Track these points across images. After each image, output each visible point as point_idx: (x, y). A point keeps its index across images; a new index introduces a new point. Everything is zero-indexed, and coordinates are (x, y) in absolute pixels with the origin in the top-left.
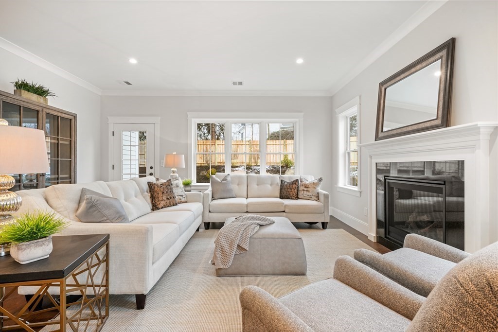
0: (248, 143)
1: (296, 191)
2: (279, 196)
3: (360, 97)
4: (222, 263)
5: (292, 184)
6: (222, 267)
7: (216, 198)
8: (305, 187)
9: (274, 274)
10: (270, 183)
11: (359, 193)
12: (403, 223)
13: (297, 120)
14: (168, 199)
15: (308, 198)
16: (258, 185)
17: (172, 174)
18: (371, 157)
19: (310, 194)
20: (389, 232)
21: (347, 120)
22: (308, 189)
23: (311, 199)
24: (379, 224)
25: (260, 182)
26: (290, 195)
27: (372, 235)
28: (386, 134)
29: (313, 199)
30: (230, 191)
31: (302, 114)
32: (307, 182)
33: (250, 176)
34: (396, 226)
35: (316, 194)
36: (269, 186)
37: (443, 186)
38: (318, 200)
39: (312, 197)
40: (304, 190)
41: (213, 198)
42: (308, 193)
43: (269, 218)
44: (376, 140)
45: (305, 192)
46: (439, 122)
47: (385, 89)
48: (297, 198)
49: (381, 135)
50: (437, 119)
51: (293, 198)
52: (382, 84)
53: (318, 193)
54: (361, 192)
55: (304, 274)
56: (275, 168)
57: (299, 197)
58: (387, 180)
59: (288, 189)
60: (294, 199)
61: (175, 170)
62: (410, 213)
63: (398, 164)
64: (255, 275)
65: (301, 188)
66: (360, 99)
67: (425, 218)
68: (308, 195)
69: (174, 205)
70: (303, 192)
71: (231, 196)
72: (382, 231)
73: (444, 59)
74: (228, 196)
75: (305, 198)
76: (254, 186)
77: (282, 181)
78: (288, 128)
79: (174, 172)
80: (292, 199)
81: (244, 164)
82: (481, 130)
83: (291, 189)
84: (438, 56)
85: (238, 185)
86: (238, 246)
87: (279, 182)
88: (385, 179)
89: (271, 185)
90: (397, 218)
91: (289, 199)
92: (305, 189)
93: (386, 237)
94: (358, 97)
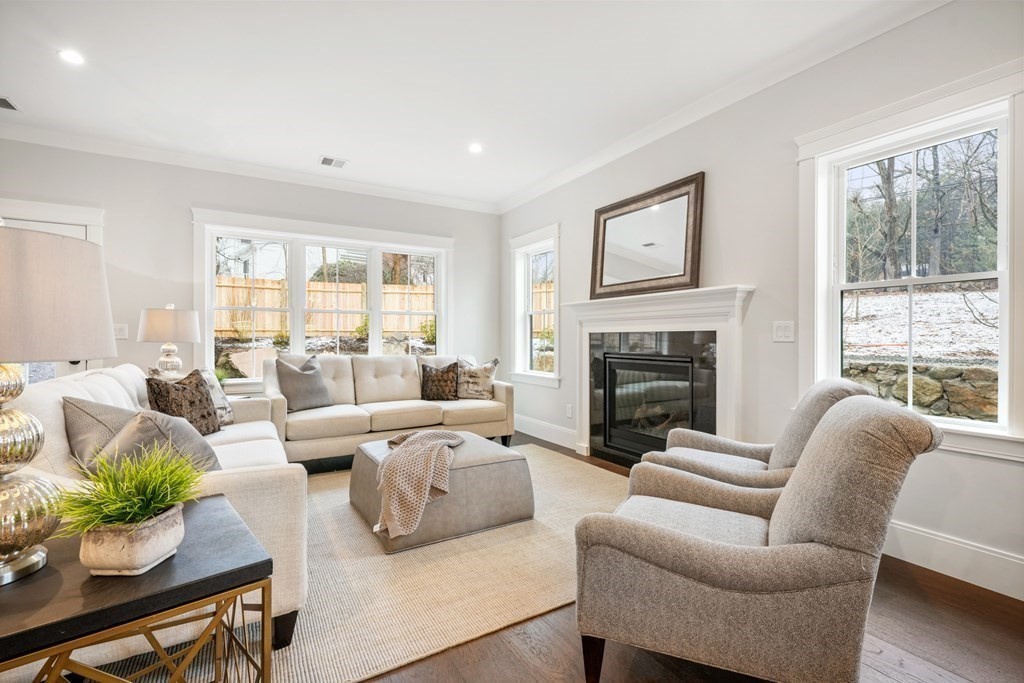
0: (276, 286)
1: (454, 384)
2: (420, 396)
3: (559, 226)
4: (402, 525)
5: (448, 372)
6: (403, 533)
7: (295, 409)
8: (471, 377)
9: (488, 527)
10: (400, 372)
11: (557, 383)
12: (628, 422)
13: (443, 251)
14: (203, 416)
15: (476, 395)
16: (376, 376)
17: (163, 359)
18: (581, 324)
19: (480, 388)
20: (610, 436)
21: (528, 259)
22: (476, 380)
23: (481, 396)
24: (595, 430)
25: (381, 370)
26: (444, 392)
27: (583, 446)
28: (608, 290)
29: (484, 397)
30: (322, 391)
31: (452, 240)
32: (473, 368)
33: (357, 359)
34: (619, 427)
35: (490, 388)
36: (398, 377)
37: (690, 365)
38: (493, 397)
39: (483, 393)
40: (468, 382)
41: (290, 411)
42: (476, 388)
43: (456, 433)
44: (591, 298)
45: (471, 385)
46: (687, 279)
47: (605, 221)
48: (456, 397)
49: (599, 290)
50: (684, 275)
51: (450, 397)
52: (600, 212)
53: (493, 386)
54: (560, 381)
55: (530, 517)
56: (346, 342)
57: (460, 395)
58: (608, 360)
59: (439, 381)
60: (452, 400)
61: (174, 347)
62: (635, 405)
63: (631, 337)
64: (458, 535)
65: (462, 379)
66: (559, 228)
67: (658, 410)
68: (477, 391)
69: (214, 431)
70: (466, 386)
71: (325, 403)
72: (600, 439)
73: (692, 195)
74: (319, 404)
75: (469, 396)
76: (369, 381)
77: (424, 368)
78: (356, 259)
79: (168, 354)
80: (448, 399)
81: (267, 334)
82: (738, 295)
83: (446, 381)
84: (684, 190)
85: (334, 378)
86: (432, 487)
87: (419, 371)
88: (605, 358)
89: (402, 376)
90: (620, 415)
91: (443, 399)
92: (471, 380)
93: (606, 445)
94: (556, 225)
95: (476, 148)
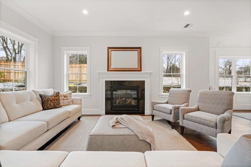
1: (58, 101)
8: (65, 97)
11: (89, 96)
15: (68, 104)
18: (102, 78)
19: (69, 101)
20: (113, 108)
22: (67, 98)
23: (70, 104)
28: (113, 69)
29: (71, 104)
32: (65, 93)
37: (138, 88)
39: (70, 102)
40: (64, 99)
42: (67, 101)
44: (107, 71)
46: (139, 69)
47: (111, 51)
49: (110, 69)
52: (110, 48)
53: (72, 100)
58: (112, 88)
65: (61, 98)
68: (68, 102)
70: (63, 101)
84: (137, 50)
92: (65, 98)
93: (111, 110)
94: (90, 47)
95: (85, 12)
